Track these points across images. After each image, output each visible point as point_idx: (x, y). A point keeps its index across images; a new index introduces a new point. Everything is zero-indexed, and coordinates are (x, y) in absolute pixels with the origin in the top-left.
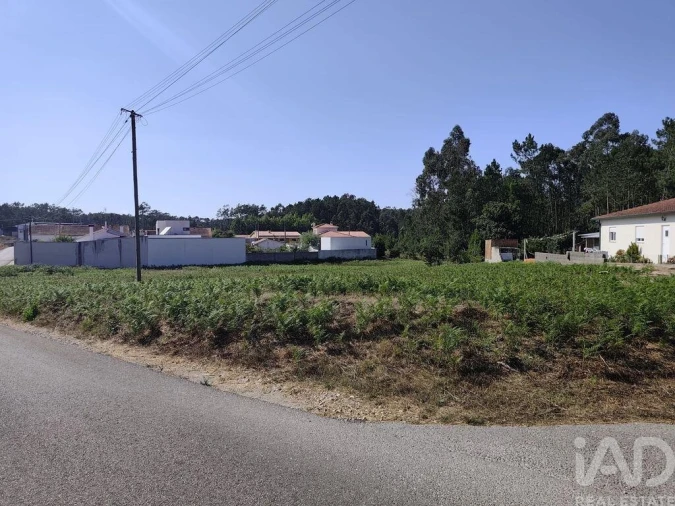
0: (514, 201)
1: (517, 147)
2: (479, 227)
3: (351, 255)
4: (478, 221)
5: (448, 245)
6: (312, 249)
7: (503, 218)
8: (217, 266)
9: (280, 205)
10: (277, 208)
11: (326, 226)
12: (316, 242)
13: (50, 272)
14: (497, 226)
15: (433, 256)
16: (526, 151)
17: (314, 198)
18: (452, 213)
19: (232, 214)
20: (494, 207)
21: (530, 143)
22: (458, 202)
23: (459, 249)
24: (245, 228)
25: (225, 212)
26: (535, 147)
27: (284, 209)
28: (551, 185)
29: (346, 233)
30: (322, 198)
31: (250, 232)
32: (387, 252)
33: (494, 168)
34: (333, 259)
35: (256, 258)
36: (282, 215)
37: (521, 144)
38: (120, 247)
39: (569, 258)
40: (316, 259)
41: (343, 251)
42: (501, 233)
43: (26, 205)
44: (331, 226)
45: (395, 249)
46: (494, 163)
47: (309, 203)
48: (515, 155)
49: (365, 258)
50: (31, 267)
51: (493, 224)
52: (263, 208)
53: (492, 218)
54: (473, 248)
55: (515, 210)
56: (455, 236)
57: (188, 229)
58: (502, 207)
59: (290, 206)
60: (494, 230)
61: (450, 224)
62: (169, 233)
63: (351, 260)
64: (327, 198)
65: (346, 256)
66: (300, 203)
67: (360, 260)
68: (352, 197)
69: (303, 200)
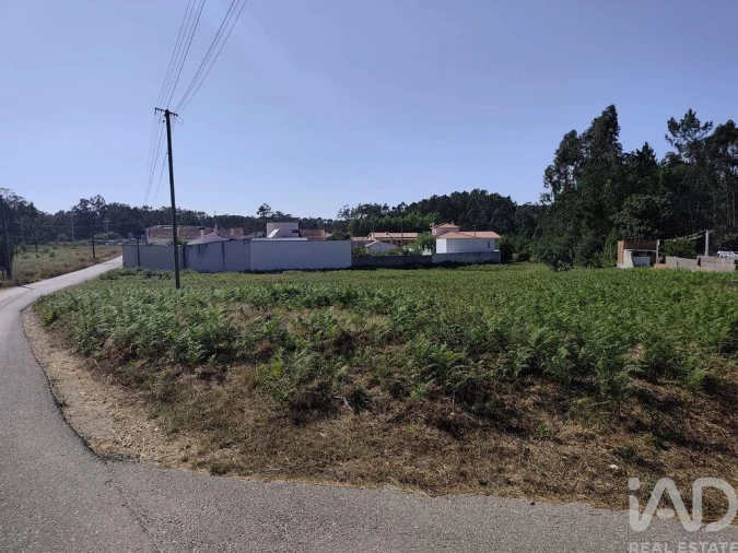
0: (664, 193)
1: (673, 126)
2: (618, 226)
3: (471, 259)
4: (616, 218)
5: (579, 247)
6: (426, 253)
7: (648, 214)
8: (319, 270)
9: (403, 204)
10: (399, 207)
11: (447, 226)
12: (432, 244)
13: (149, 275)
14: (640, 225)
15: (560, 260)
16: (685, 131)
17: (440, 195)
18: (586, 209)
19: (353, 214)
20: (636, 201)
21: (691, 121)
22: (595, 195)
23: (593, 251)
24: (362, 230)
25: (346, 213)
26: (697, 126)
27: (407, 208)
28: (728, 172)
29: (471, 234)
30: (449, 195)
31: (366, 234)
32: (515, 256)
33: (646, 154)
34: (449, 263)
35: (363, 262)
36: (404, 215)
37: (678, 122)
38: (223, 250)
39: (699, 264)
40: (428, 264)
41: (460, 254)
42: (644, 232)
43: (155, 209)
44: (452, 226)
45: (524, 252)
46: (646, 147)
47: (435, 200)
48: (670, 136)
49: (486, 263)
50: (133, 270)
51: (636, 221)
52: (386, 208)
53: (636, 215)
54: (608, 251)
55: (665, 205)
56: (588, 236)
57: (296, 231)
58: (647, 201)
59: (414, 204)
60: (636, 229)
61: (583, 223)
62: (277, 235)
63: (470, 264)
64: (456, 195)
65: (463, 259)
66: (425, 201)
67: (480, 264)
68: (484, 192)
69: (428, 197)
